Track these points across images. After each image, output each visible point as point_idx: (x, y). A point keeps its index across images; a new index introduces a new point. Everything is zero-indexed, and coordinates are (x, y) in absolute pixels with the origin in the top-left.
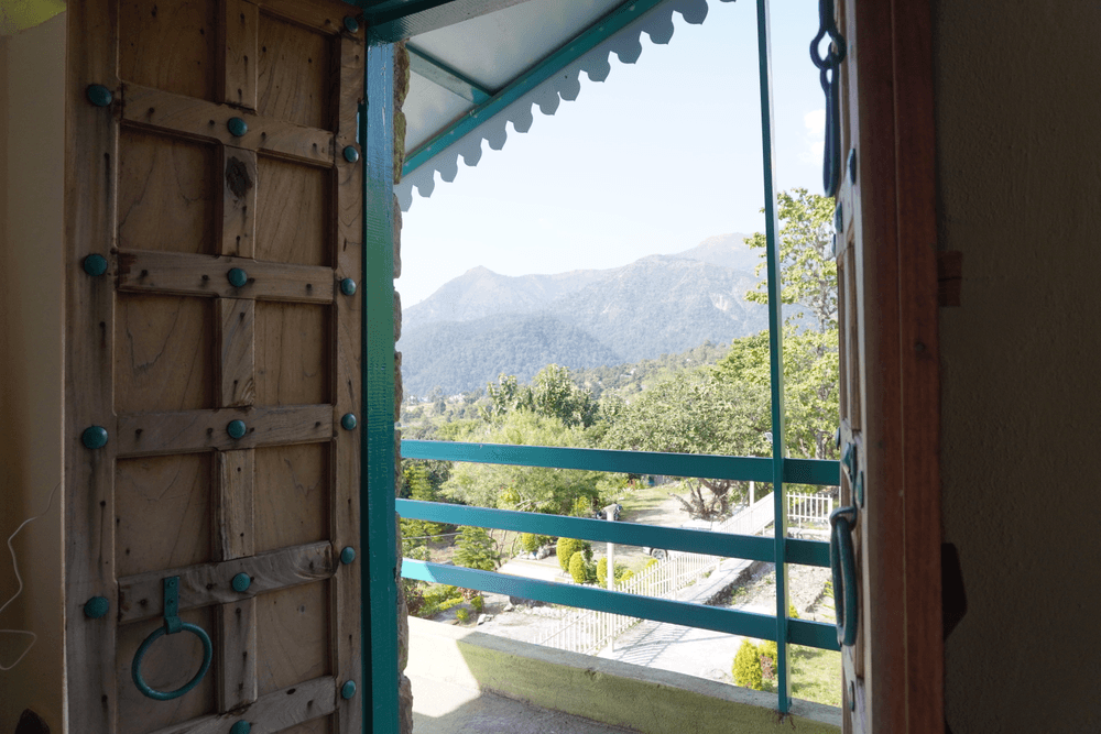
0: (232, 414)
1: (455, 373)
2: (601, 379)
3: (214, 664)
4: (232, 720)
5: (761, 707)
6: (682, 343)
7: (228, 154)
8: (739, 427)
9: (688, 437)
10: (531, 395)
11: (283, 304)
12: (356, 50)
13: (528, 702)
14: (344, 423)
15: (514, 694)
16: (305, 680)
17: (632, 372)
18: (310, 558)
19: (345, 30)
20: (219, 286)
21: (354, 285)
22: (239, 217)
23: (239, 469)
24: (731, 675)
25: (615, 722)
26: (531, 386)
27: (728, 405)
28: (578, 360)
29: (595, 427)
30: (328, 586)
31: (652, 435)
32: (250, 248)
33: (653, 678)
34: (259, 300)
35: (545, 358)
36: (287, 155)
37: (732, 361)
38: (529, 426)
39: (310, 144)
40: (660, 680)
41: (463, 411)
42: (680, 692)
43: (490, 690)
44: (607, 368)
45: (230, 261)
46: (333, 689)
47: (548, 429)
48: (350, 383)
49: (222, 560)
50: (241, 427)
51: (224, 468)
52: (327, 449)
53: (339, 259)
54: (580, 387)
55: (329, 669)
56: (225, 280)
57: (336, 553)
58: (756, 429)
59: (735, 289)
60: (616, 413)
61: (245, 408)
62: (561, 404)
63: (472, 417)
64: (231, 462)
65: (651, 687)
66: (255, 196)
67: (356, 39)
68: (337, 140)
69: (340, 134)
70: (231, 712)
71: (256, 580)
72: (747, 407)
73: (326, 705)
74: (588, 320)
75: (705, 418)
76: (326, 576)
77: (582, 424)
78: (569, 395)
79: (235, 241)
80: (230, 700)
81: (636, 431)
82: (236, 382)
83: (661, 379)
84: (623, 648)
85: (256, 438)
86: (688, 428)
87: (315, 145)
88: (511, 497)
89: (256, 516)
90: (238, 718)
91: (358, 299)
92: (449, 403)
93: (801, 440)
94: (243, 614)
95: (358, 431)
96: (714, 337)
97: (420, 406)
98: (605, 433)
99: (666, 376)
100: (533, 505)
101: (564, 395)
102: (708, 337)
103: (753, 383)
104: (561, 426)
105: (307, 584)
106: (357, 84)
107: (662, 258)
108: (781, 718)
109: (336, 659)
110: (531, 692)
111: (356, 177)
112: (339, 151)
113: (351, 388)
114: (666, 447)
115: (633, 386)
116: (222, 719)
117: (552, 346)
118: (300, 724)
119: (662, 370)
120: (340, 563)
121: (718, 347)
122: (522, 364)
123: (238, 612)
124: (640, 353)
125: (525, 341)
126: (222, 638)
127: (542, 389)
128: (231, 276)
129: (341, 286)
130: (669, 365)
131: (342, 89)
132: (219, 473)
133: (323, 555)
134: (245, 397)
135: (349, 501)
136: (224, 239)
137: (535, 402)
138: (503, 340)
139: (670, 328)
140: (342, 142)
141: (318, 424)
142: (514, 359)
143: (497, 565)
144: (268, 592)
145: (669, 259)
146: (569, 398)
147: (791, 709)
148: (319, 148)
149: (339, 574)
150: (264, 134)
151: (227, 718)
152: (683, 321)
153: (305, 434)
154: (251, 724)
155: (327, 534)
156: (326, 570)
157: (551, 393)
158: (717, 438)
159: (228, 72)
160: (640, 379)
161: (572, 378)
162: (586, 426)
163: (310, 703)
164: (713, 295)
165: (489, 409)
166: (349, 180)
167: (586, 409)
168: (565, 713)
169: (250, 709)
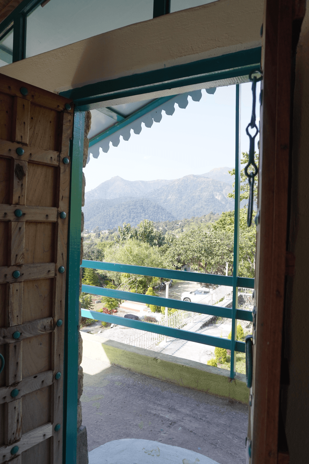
0: (15, 268)
1: (105, 221)
2: (166, 226)
3: (5, 368)
4: (12, 389)
5: (223, 376)
6: (201, 212)
7: (16, 163)
8: (222, 250)
9: (201, 253)
10: (136, 233)
11: (36, 223)
12: (70, 117)
13: (130, 369)
14: (60, 270)
15: (124, 367)
16: (41, 372)
17: (179, 224)
18: (45, 324)
19: (65, 109)
20: (11, 217)
21: (65, 213)
22: (20, 188)
23: (17, 290)
24: (214, 353)
25: (165, 379)
26: (136, 228)
27: (218, 241)
28: (157, 218)
29: (163, 247)
30: (51, 335)
31: (186, 252)
32: (24, 201)
33: (181, 362)
34: (27, 222)
35: (143, 216)
36: (40, 162)
37: (221, 221)
38: (135, 246)
39: (49, 157)
40: (184, 363)
41: (108, 237)
42: (191, 368)
43: (115, 364)
44: (169, 222)
45: (16, 206)
46: (52, 376)
47: (143, 247)
48: (62, 254)
49: (9, 327)
50: (18, 273)
51: (11, 290)
52: (52, 281)
53: (60, 204)
54: (158, 229)
55: (50, 367)
56: (13, 214)
57: (55, 322)
58: (230, 251)
59: (224, 191)
60: (172, 241)
61: (20, 266)
62: (149, 236)
63: (111, 240)
64: (14, 287)
65: (180, 366)
66: (26, 179)
67: (70, 113)
68: (61, 155)
69: (62, 153)
70: (11, 386)
71: (22, 334)
72: (226, 242)
73: (49, 382)
74: (162, 201)
75: (209, 246)
76: (50, 331)
77: (158, 246)
78: (153, 233)
79: (18, 198)
80: (11, 381)
81: (180, 250)
82: (17, 255)
83: (191, 227)
84: (170, 341)
85: (25, 277)
86: (202, 250)
87: (51, 158)
88: (127, 275)
89: (23, 308)
90: (14, 388)
91: (67, 220)
92: (102, 233)
93: (248, 256)
94: (17, 347)
95: (65, 273)
96: (214, 210)
97: (90, 234)
98: (167, 250)
99: (194, 226)
100: (136, 279)
101: (150, 232)
102: (212, 210)
103: (229, 232)
104: (149, 246)
105: (42, 334)
106: (69, 132)
107: (194, 176)
108: (231, 381)
109: (54, 364)
110: (131, 366)
111: (68, 170)
112: (61, 159)
113: (63, 256)
114: (192, 257)
115: (180, 230)
116: (8, 389)
117: (146, 211)
118: (39, 389)
119: (192, 223)
120: (56, 326)
121: (215, 215)
122: (133, 218)
123: (15, 346)
124: (183, 216)
125: (135, 209)
126: (8, 357)
127: (141, 230)
128: (16, 213)
129: (60, 215)
130: (195, 221)
131: (63, 134)
132: (9, 292)
133: (50, 323)
134: (20, 261)
135: (61, 301)
136: (14, 198)
137: (138, 235)
138: (126, 208)
139: (196, 206)
140: (62, 156)
141: (49, 271)
142: (130, 216)
143: (119, 303)
144: (27, 338)
145: (197, 177)
146: (152, 234)
147: (235, 377)
148: (53, 158)
149: (56, 331)
150: (31, 154)
151: (10, 388)
152: (202, 203)
153: (44, 275)
154: (19, 390)
155: (51, 314)
156: (51, 329)
157: (145, 232)
158: (213, 254)
159: (17, 129)
160: (183, 227)
161: (154, 226)
162: (159, 246)
163: (43, 382)
164: (215, 193)
165: (119, 237)
166: (65, 171)
167: (159, 239)
168: (145, 375)
169: (19, 384)
